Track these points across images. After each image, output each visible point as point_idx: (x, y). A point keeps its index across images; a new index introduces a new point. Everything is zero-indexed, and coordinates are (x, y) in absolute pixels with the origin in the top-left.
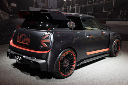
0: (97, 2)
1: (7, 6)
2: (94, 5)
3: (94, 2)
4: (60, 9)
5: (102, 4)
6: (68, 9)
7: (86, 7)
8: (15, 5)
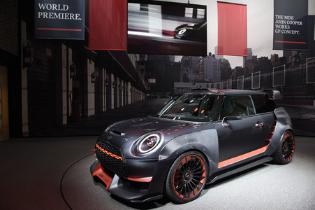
0: (293, 67)
1: (144, 83)
2: (287, 72)
3: (287, 68)
4: (225, 82)
5: (304, 70)
6: (239, 81)
7: (271, 76)
8: (153, 81)
